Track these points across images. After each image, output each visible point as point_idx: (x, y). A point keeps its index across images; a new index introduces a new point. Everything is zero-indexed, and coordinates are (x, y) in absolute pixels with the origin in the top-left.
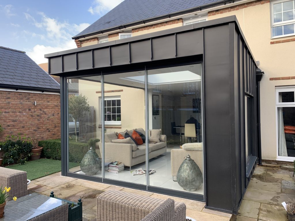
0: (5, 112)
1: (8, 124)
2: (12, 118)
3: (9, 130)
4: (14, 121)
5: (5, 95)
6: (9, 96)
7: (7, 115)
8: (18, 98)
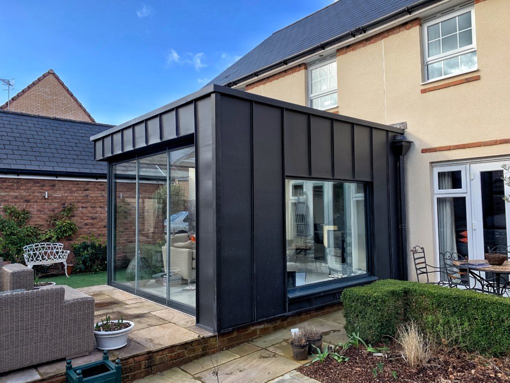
0: (82, 207)
1: (86, 222)
2: (91, 215)
3: (86, 230)
4: (93, 219)
5: (82, 186)
6: (87, 187)
7: (84, 210)
8: (98, 190)
